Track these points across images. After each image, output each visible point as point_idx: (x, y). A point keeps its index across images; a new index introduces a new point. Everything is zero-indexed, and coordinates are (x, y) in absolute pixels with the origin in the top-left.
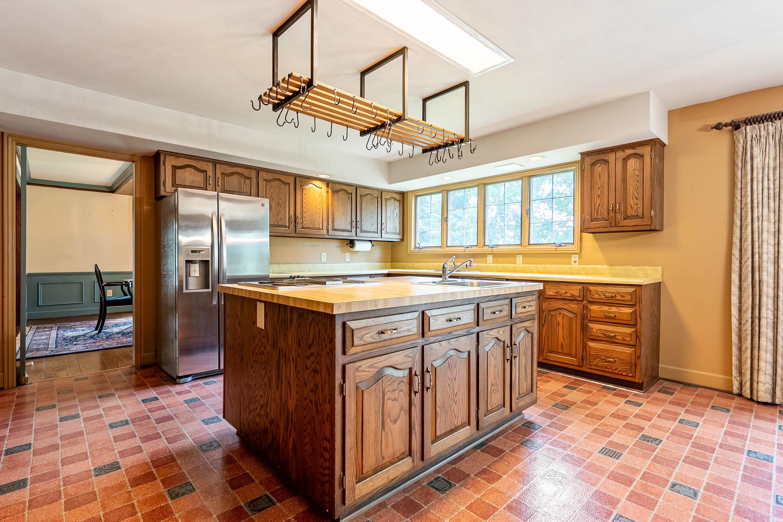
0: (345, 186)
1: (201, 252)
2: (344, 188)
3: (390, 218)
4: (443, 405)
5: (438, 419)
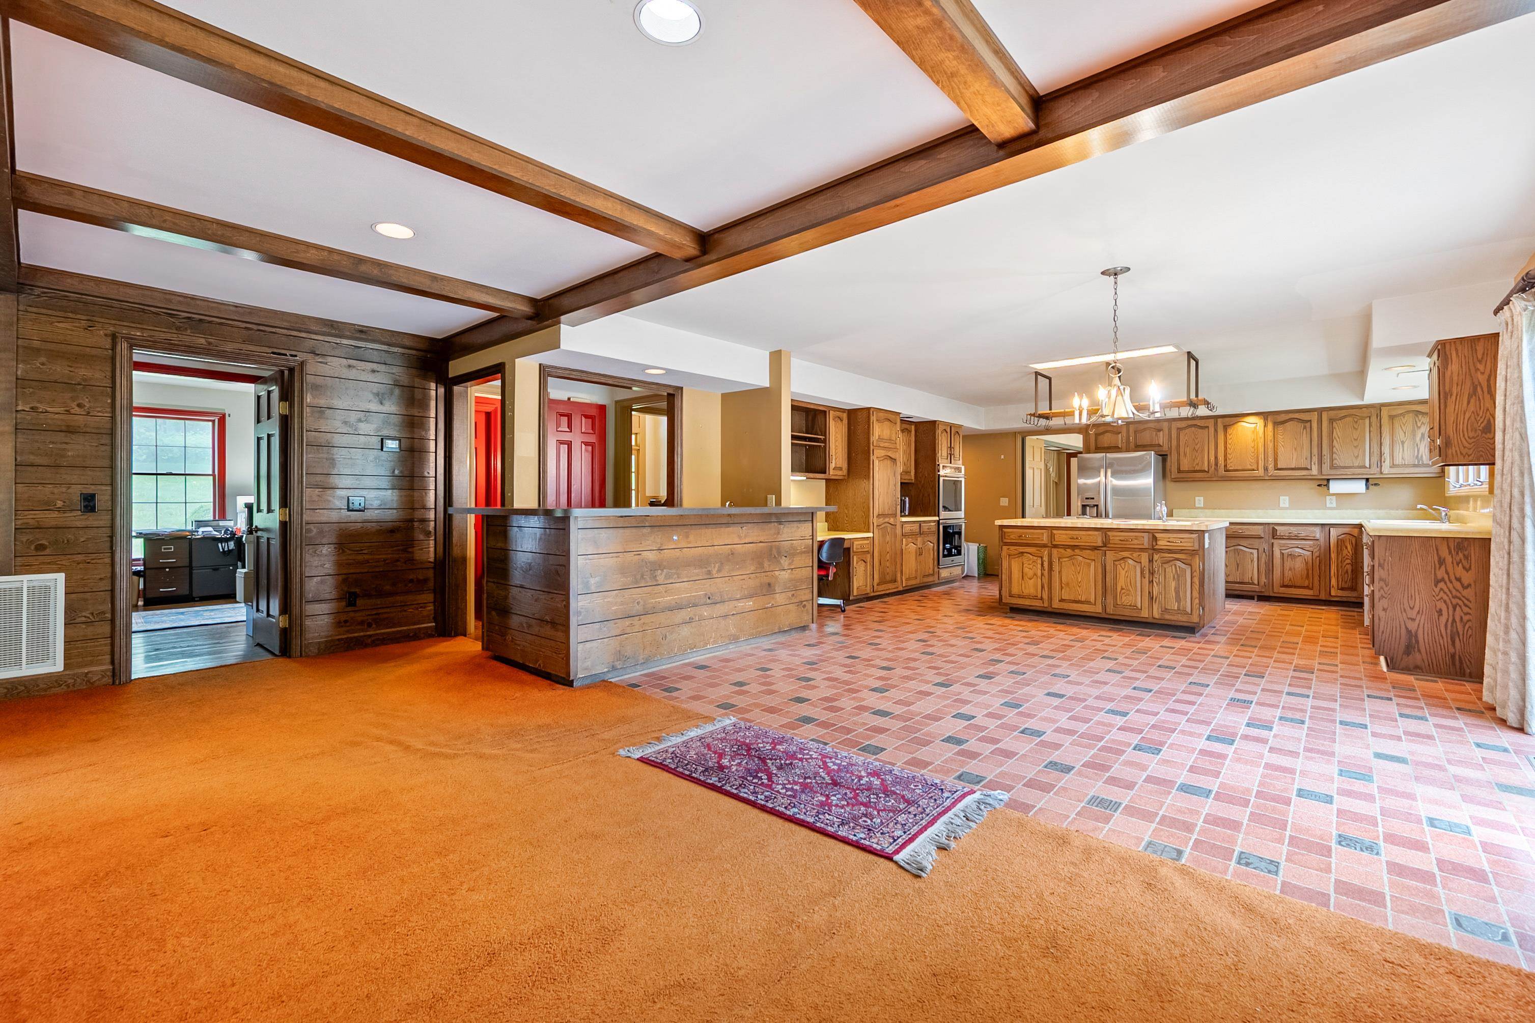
0: (1298, 414)
1: (1093, 498)
2: (1296, 416)
3: (1403, 443)
4: (1068, 584)
5: (1063, 590)
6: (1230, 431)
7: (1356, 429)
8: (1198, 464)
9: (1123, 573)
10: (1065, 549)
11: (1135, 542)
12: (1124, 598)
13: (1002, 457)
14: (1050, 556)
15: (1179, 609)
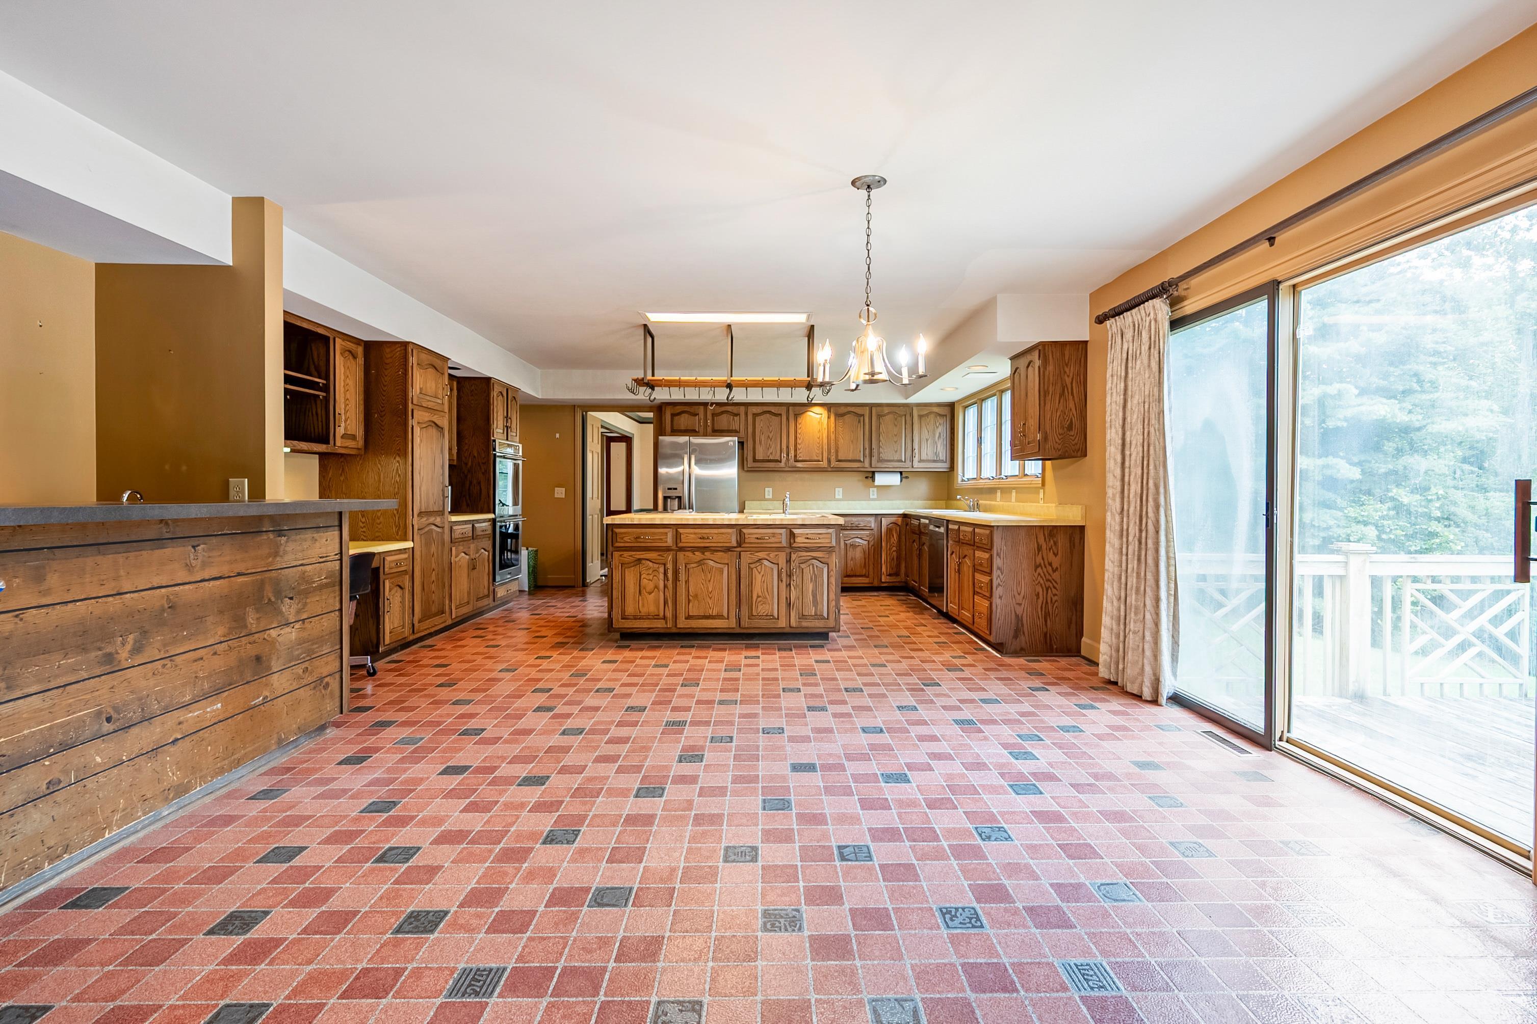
1: (676, 489)
2: (852, 409)
3: (927, 440)
4: (696, 596)
5: (691, 604)
6: (799, 420)
7: (896, 426)
8: (771, 453)
9: (759, 577)
10: (693, 552)
11: (773, 540)
12: (759, 609)
13: (558, 436)
14: (675, 562)
15: (816, 615)
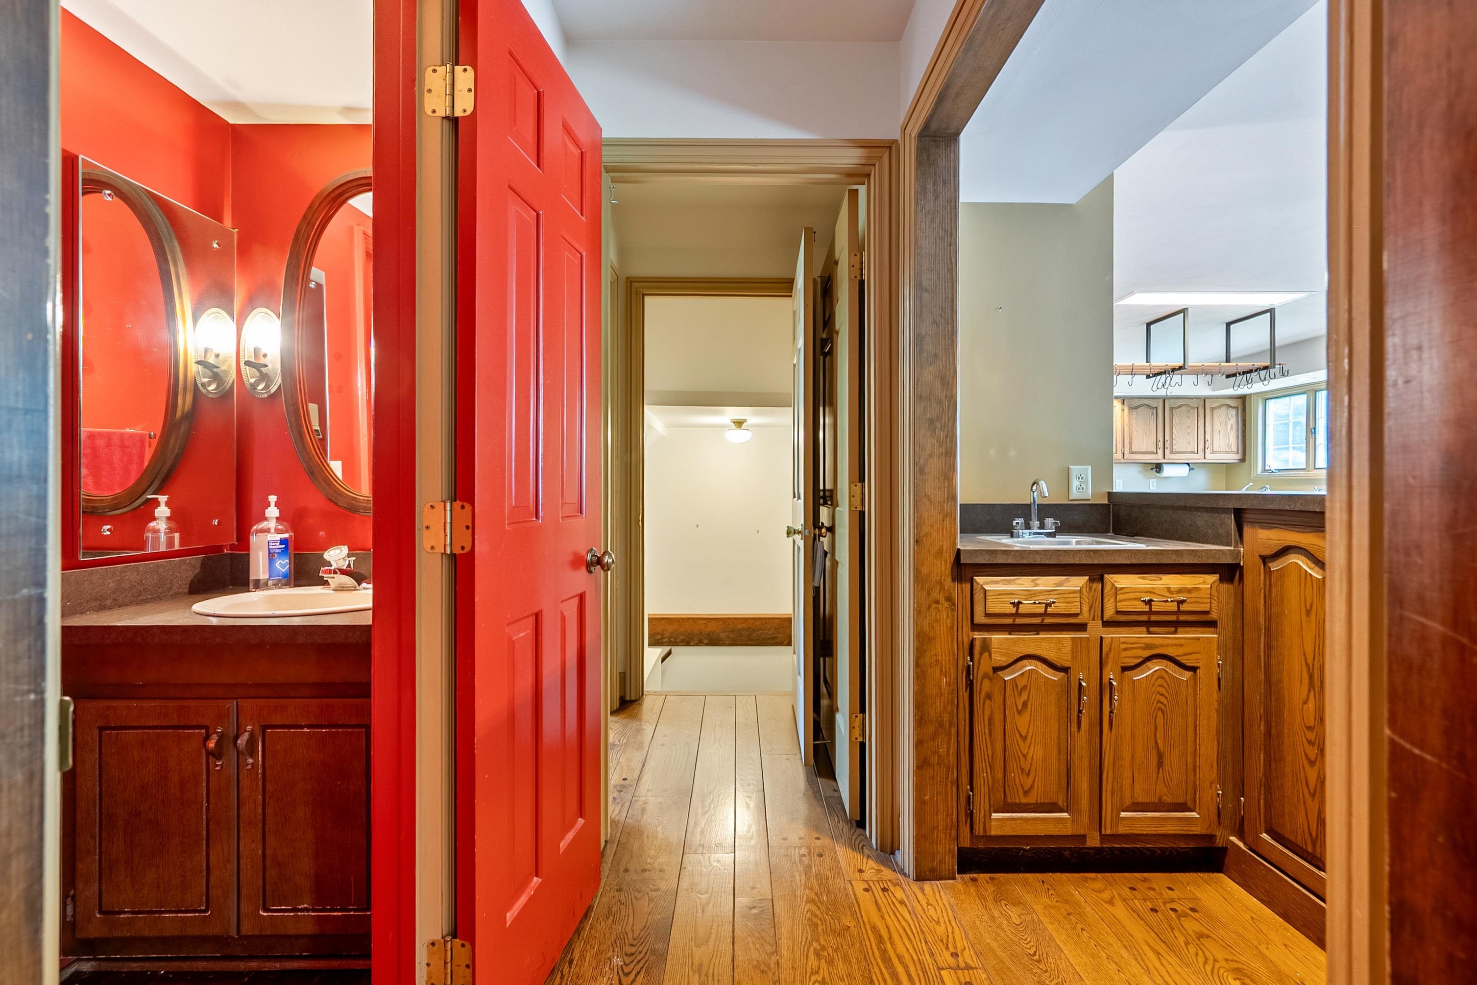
0: (1147, 400)
2: (1146, 402)
3: (1219, 432)
7: (1189, 418)
